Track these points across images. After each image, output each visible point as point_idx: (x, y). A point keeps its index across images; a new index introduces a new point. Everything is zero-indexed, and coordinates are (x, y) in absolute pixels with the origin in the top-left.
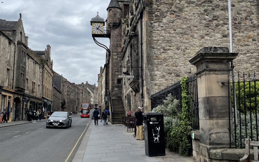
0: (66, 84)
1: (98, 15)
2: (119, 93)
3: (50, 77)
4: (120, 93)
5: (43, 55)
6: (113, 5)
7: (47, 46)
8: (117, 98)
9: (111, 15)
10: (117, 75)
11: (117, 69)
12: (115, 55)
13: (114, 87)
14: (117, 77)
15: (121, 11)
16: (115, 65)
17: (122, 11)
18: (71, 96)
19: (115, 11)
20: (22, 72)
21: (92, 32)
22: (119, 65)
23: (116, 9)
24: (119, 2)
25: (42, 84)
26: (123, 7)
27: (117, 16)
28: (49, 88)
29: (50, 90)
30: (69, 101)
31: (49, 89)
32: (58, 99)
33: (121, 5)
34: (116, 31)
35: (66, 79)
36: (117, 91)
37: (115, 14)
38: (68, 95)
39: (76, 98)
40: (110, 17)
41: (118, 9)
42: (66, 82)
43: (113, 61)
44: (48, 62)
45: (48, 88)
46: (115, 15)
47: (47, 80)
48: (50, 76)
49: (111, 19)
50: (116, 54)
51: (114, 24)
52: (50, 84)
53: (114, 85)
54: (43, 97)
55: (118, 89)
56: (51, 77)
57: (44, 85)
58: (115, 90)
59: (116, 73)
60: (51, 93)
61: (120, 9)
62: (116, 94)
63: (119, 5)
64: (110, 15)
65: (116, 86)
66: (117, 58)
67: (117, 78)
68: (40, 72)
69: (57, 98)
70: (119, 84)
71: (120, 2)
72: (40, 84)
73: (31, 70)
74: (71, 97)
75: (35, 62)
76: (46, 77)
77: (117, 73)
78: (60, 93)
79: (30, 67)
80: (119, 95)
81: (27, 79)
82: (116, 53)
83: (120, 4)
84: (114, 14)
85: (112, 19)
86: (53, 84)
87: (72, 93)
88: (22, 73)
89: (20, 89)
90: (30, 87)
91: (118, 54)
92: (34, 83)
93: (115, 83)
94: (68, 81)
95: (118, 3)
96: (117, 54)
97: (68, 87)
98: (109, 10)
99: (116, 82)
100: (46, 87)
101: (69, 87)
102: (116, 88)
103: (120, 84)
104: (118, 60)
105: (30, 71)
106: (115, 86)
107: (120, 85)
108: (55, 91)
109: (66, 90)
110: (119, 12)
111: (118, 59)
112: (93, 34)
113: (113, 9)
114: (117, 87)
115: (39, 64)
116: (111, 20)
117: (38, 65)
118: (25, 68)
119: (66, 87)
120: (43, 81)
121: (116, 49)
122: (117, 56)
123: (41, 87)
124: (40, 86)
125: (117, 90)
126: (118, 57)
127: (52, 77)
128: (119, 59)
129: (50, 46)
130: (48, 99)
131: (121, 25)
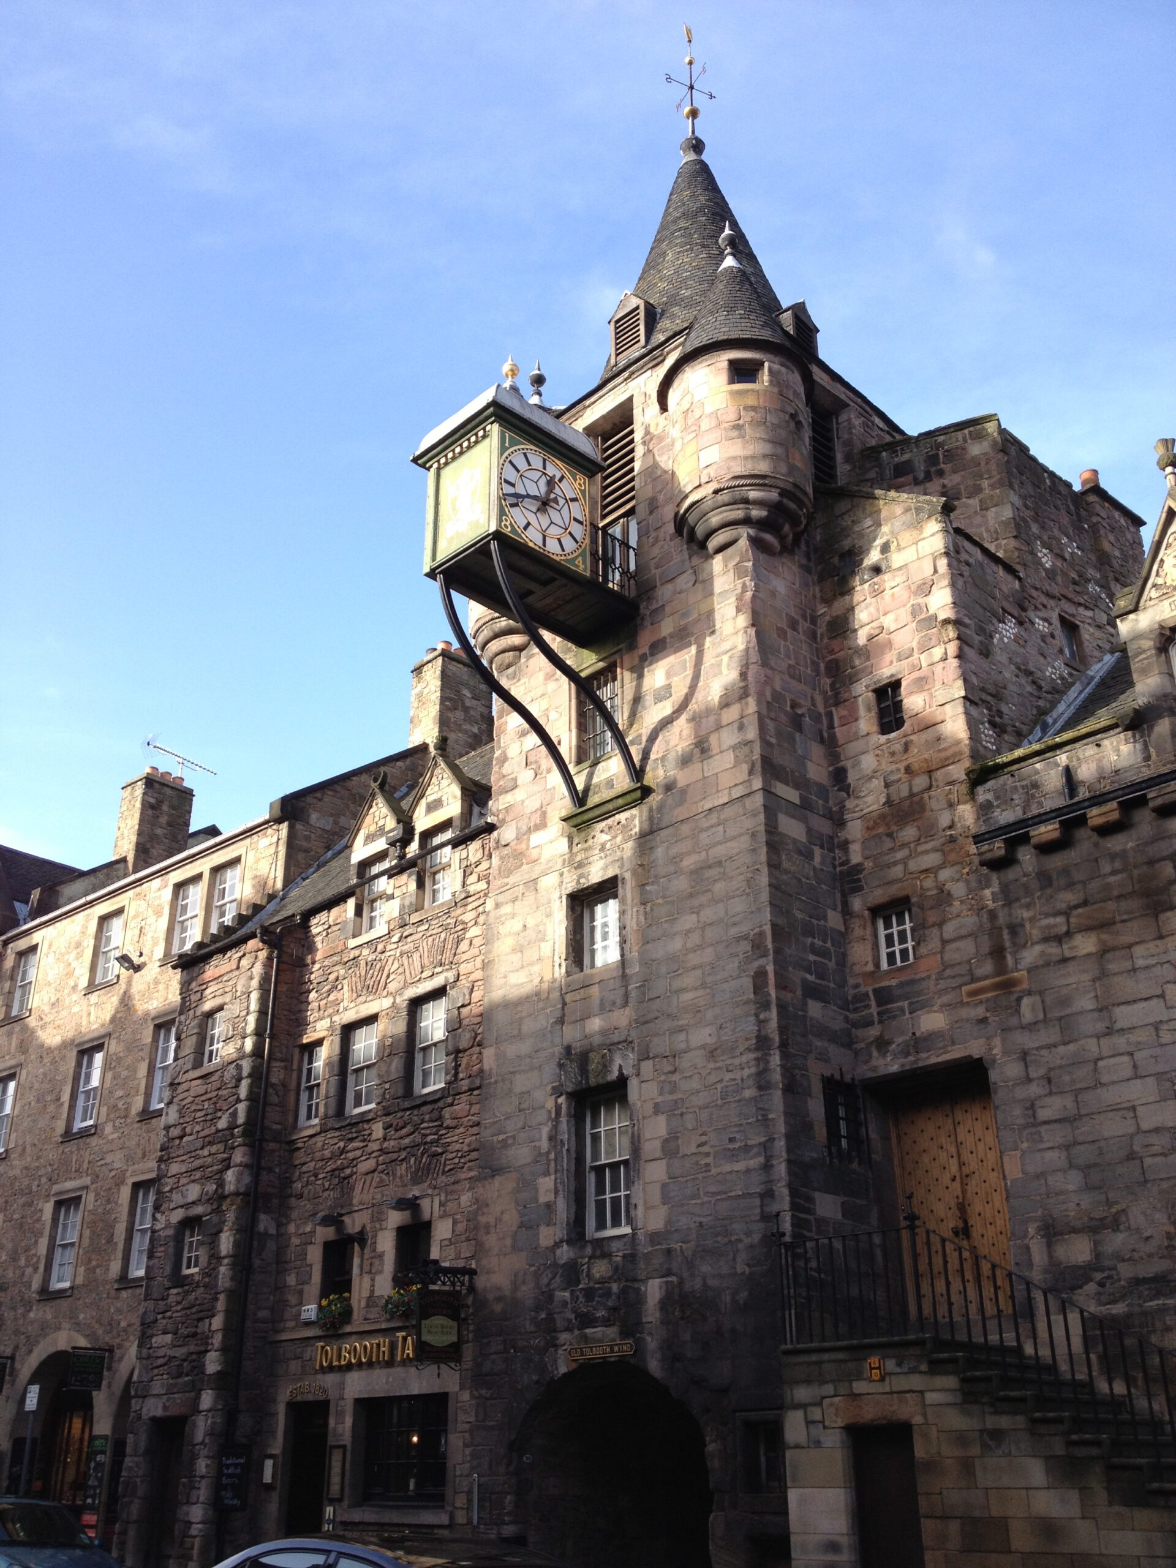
9: (769, 410)
10: (820, 1036)
11: (812, 958)
12: (793, 810)
13: (811, 1172)
16: (799, 915)
19: (796, 394)
22: (825, 918)
34: (780, 575)
36: (837, 1229)
37: (794, 414)
43: (778, 867)
46: (795, 425)
49: (764, 447)
50: (794, 795)
53: (808, 1155)
55: (845, 1211)
58: (819, 1212)
59: (810, 1003)
64: (751, 403)
65: (821, 1162)
66: (804, 839)
67: (826, 1070)
77: (815, 1009)
82: (797, 786)
84: (791, 416)
85: (781, 452)
91: (806, 805)
93: (812, 1126)
96: (801, 797)
98: (731, 362)
102: (826, 1190)
104: (814, 868)
106: (814, 1165)
111: (808, 855)
112: (509, 532)
113: (771, 364)
114: (834, 1177)
121: (792, 740)
122: (804, 820)
125: (840, 1216)
126: (811, 836)
128: (817, 851)
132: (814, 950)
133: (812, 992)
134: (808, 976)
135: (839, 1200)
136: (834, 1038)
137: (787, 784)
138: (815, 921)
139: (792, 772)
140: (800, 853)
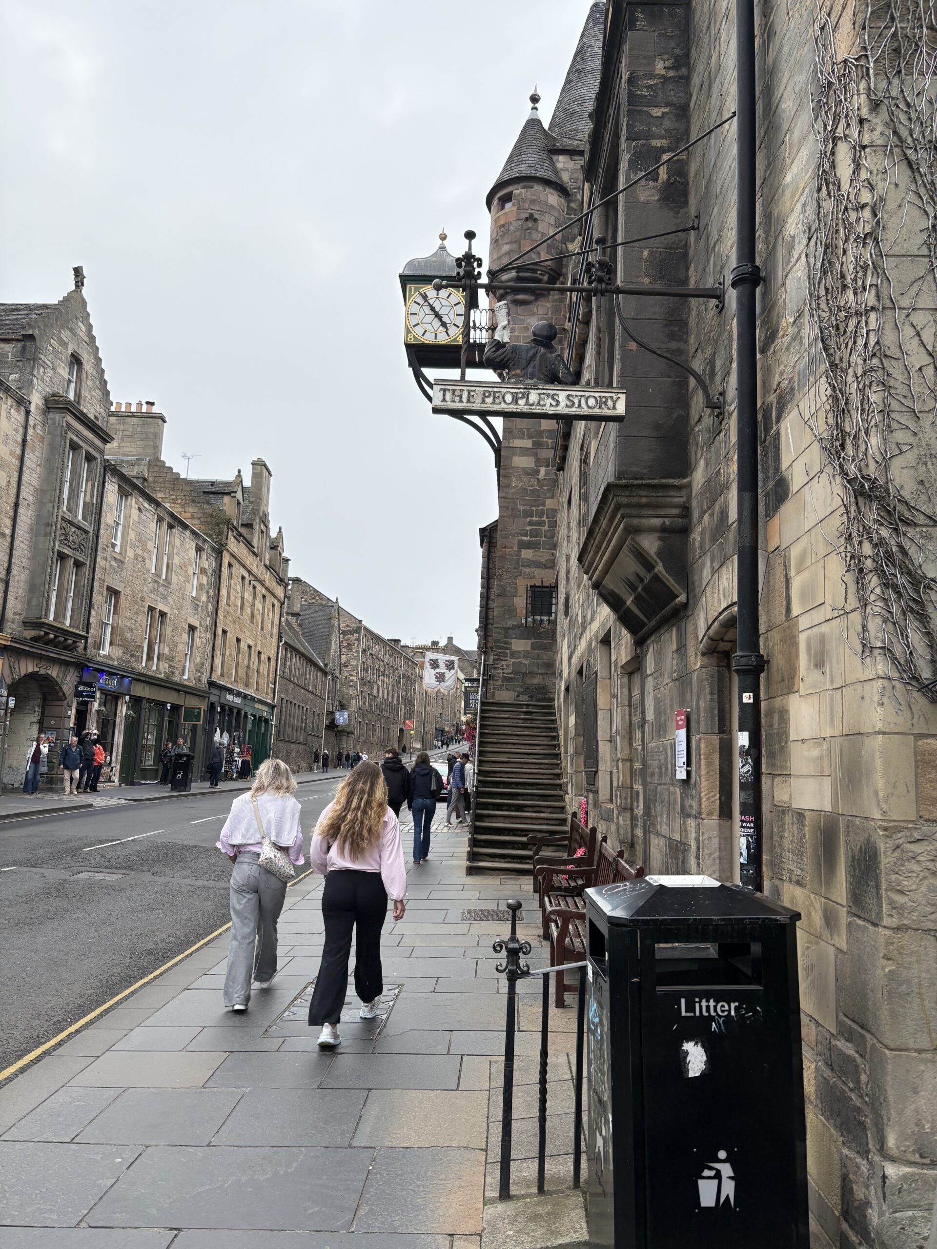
0: (358, 640)
1: (442, 248)
2: (536, 670)
3: (264, 601)
4: (540, 671)
5: (226, 499)
6: (523, 170)
7: (254, 464)
8: (524, 699)
9: (511, 223)
10: (529, 566)
11: (528, 528)
12: (525, 452)
13: (511, 632)
14: (531, 576)
15: (568, 207)
16: (521, 508)
17: (572, 205)
18: (378, 689)
19: (533, 202)
20: (66, 551)
21: (408, 331)
22: (544, 505)
23: (538, 187)
24: (555, 158)
25: (209, 621)
26: (576, 180)
27: (542, 226)
28: (259, 648)
29: (263, 656)
30: (370, 706)
31: (259, 653)
32: (311, 696)
33: (566, 169)
34: (534, 314)
35: (360, 621)
36: (526, 655)
37: (531, 215)
38: (365, 685)
39: (398, 697)
40: (502, 236)
41: (548, 190)
42: (359, 634)
43: (508, 486)
44: (252, 534)
45: (250, 647)
46: (530, 224)
47: (249, 610)
48: (264, 596)
49: (506, 248)
50: (527, 443)
51: (521, 274)
52: (262, 629)
53: (511, 623)
54: (211, 684)
55: (533, 647)
56: (270, 599)
57: (224, 632)
58: (514, 648)
59: (523, 551)
60: (272, 669)
61: (562, 190)
62: (520, 674)
63: (556, 172)
64: (502, 222)
65: (520, 626)
66: (532, 465)
67: (531, 583)
68: (203, 571)
69: (303, 691)
70: (538, 618)
71: (561, 158)
72: (196, 624)
73: (140, 552)
74: (378, 692)
75: (167, 519)
76: (243, 598)
77: (527, 554)
78: (325, 674)
79: (132, 535)
80: (536, 680)
81: (114, 593)
82: (530, 437)
83: (560, 165)
84: (527, 219)
85: (514, 246)
86: (280, 633)
87: (382, 678)
88: (62, 557)
89: (47, 634)
90: (131, 630)
91: (537, 445)
92: (163, 614)
93: (515, 609)
94: (366, 629)
95: (551, 159)
96: (534, 443)
97: (364, 651)
98: (499, 199)
99: (521, 602)
100: (238, 640)
101: (371, 654)
102: (521, 638)
103: (546, 618)
104: (539, 480)
105: (130, 553)
106: (514, 627)
107: (542, 620)
108: (296, 663)
109: (357, 665)
110: (552, 207)
111: (537, 472)
112: (412, 341)
113: (517, 190)
114: (528, 632)
115: (194, 533)
116: (508, 253)
117: (188, 533)
118: (86, 532)
119: (357, 652)
120: (217, 610)
122: (535, 454)
123: (202, 638)
124: (197, 634)
125: (529, 649)
126: (539, 462)
127: (279, 600)
128: (543, 470)
129: (265, 465)
130: (251, 692)
131: (561, 279)
132: (531, 523)
133: (523, 545)
134: (524, 538)
135: (529, 642)
136: (538, 565)
137: (524, 438)
138: (534, 509)
139: (528, 430)
140: (528, 474)
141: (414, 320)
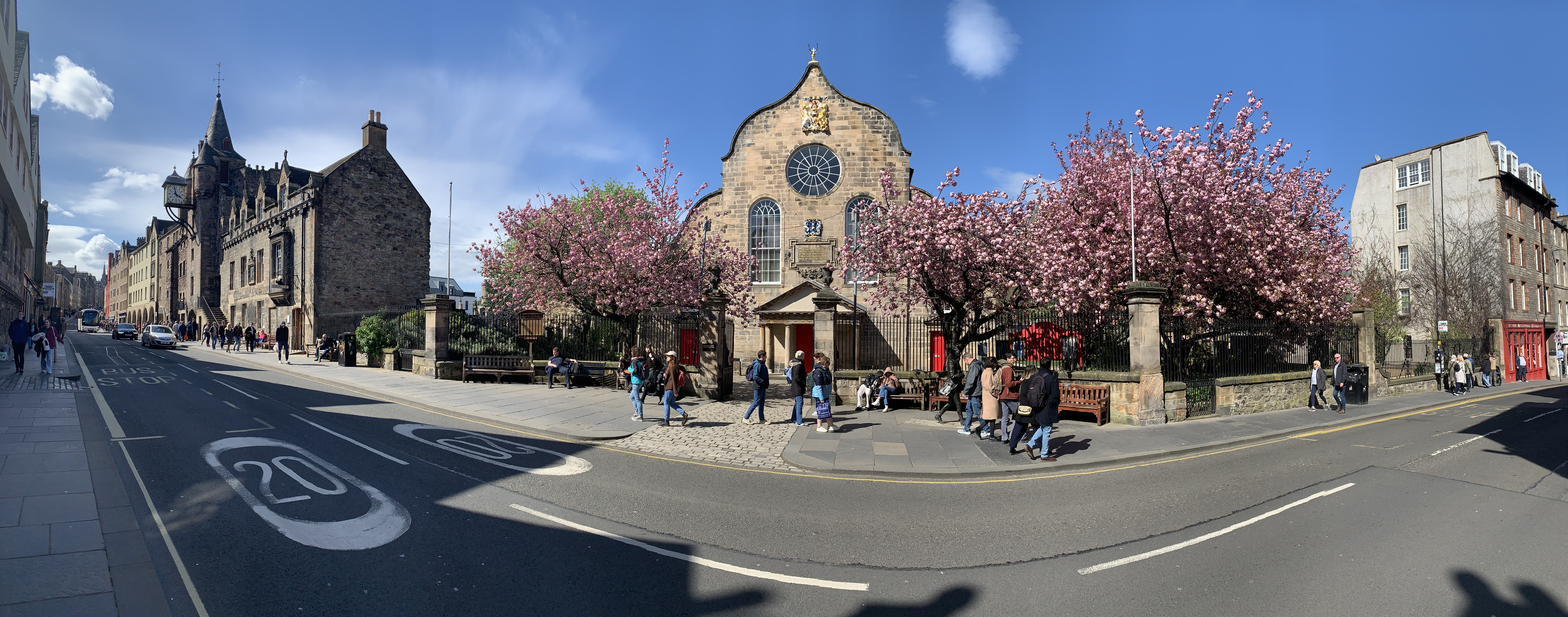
1: (175, 172)
6: (206, 161)
9: (203, 176)
21: (165, 197)
27: (211, 178)
34: (208, 202)
41: (213, 167)
43: (203, 250)
49: (200, 181)
51: (206, 192)
58: (205, 293)
59: (207, 267)
61: (216, 167)
67: (209, 276)
84: (208, 176)
85: (204, 183)
93: (205, 283)
96: (209, 238)
102: (207, 291)
110: (214, 172)
116: (202, 185)
121: (208, 230)
122: (210, 242)
125: (210, 294)
131: (216, 193)
141: (170, 196)
